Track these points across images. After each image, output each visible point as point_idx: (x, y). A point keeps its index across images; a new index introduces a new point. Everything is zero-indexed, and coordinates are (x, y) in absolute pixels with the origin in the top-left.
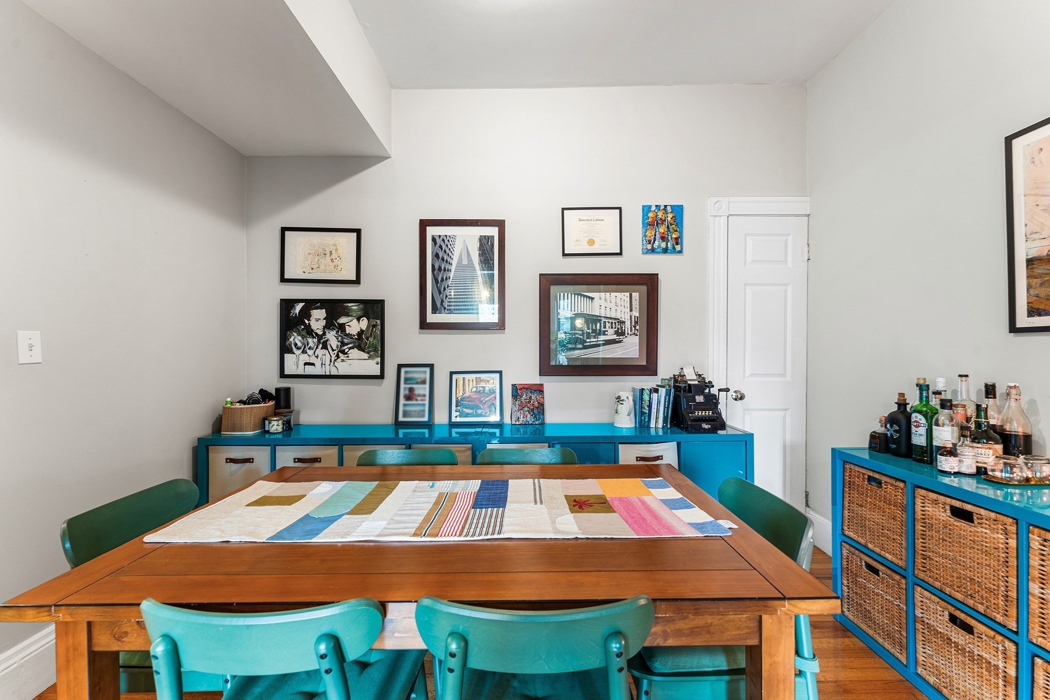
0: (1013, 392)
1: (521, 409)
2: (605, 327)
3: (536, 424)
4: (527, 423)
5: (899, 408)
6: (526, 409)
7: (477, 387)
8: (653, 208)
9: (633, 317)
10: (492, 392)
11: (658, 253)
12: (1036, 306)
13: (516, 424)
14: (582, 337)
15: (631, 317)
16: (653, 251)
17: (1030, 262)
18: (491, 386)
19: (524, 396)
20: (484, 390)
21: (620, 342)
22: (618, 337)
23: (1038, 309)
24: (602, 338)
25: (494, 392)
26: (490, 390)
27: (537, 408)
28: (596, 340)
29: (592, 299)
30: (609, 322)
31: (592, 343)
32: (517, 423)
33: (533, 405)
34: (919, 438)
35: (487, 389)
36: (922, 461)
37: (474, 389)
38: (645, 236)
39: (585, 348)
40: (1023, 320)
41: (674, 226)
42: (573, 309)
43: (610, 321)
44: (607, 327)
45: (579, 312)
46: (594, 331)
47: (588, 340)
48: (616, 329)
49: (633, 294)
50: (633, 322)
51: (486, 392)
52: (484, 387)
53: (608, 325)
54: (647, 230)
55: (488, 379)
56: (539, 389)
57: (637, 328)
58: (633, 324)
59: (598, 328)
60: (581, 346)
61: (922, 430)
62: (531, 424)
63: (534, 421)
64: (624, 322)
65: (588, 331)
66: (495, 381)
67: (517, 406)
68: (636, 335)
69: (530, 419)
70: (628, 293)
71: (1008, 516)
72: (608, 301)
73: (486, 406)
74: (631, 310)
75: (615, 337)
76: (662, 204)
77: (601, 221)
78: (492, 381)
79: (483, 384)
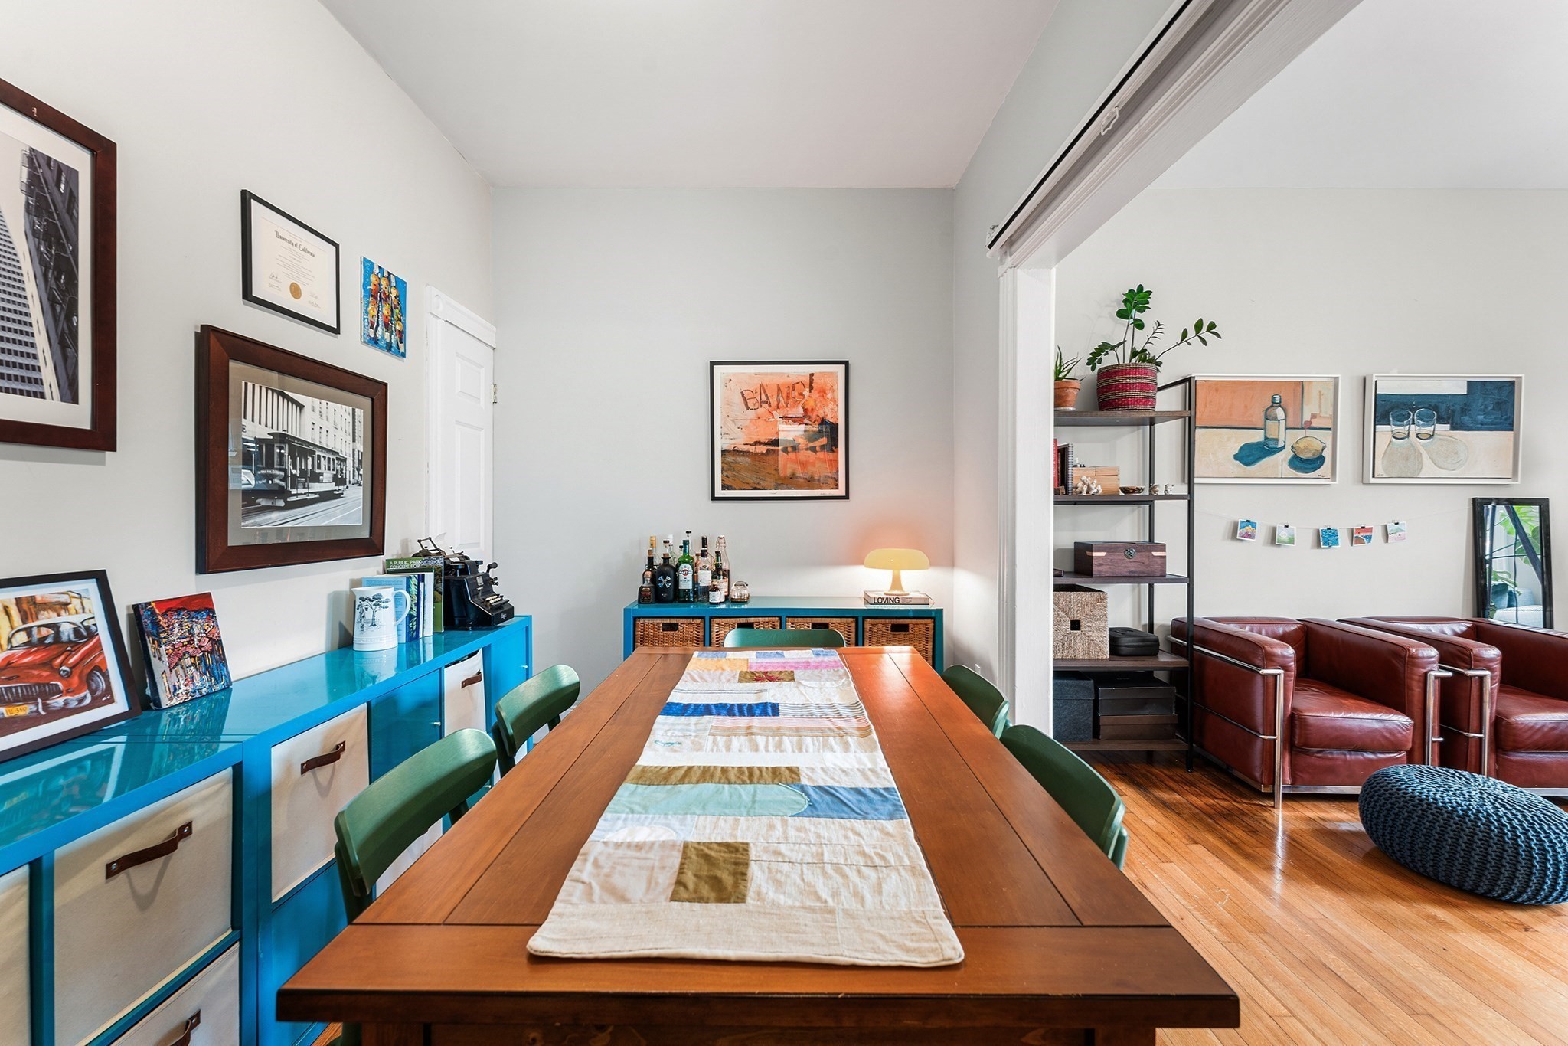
0: (722, 541)
1: (177, 665)
2: (319, 468)
3: (217, 692)
4: (197, 695)
5: (664, 562)
6: (188, 661)
7: (29, 631)
8: (376, 270)
9: (356, 452)
10: (83, 634)
11: (381, 348)
12: (726, 483)
13: (172, 707)
14: (283, 484)
15: (354, 450)
16: (375, 341)
17: (723, 452)
18: (77, 619)
19: (176, 630)
20: (57, 634)
21: (339, 496)
22: (337, 488)
23: (728, 485)
24: (316, 487)
25: (92, 634)
26: (76, 631)
27: (211, 652)
28: (306, 491)
29: (301, 407)
30: (324, 457)
31: (301, 498)
32: (175, 702)
33: (200, 647)
34: (686, 584)
35: (67, 631)
36: (685, 602)
37: (22, 638)
38: (367, 313)
39: (290, 506)
40: (719, 493)
41: (397, 311)
42: (269, 424)
43: (327, 456)
44: (323, 467)
45: (280, 431)
46: (303, 473)
47: (294, 492)
48: (335, 473)
49: (356, 410)
50: (356, 461)
51: (64, 638)
52: (55, 627)
53: (324, 463)
54: (369, 302)
55: (64, 598)
56: (201, 606)
57: (361, 472)
58: (356, 465)
59: (310, 467)
60: (281, 503)
61: (690, 577)
62: (208, 694)
63: (210, 687)
64: (344, 460)
65: (294, 472)
66: (85, 601)
67: (165, 658)
68: (360, 485)
69: (202, 683)
70: (351, 408)
71: (775, 617)
72: (324, 417)
73: (75, 680)
74: (354, 440)
75: (332, 487)
76: (387, 268)
77: (309, 255)
78: (76, 603)
79: (48, 617)
